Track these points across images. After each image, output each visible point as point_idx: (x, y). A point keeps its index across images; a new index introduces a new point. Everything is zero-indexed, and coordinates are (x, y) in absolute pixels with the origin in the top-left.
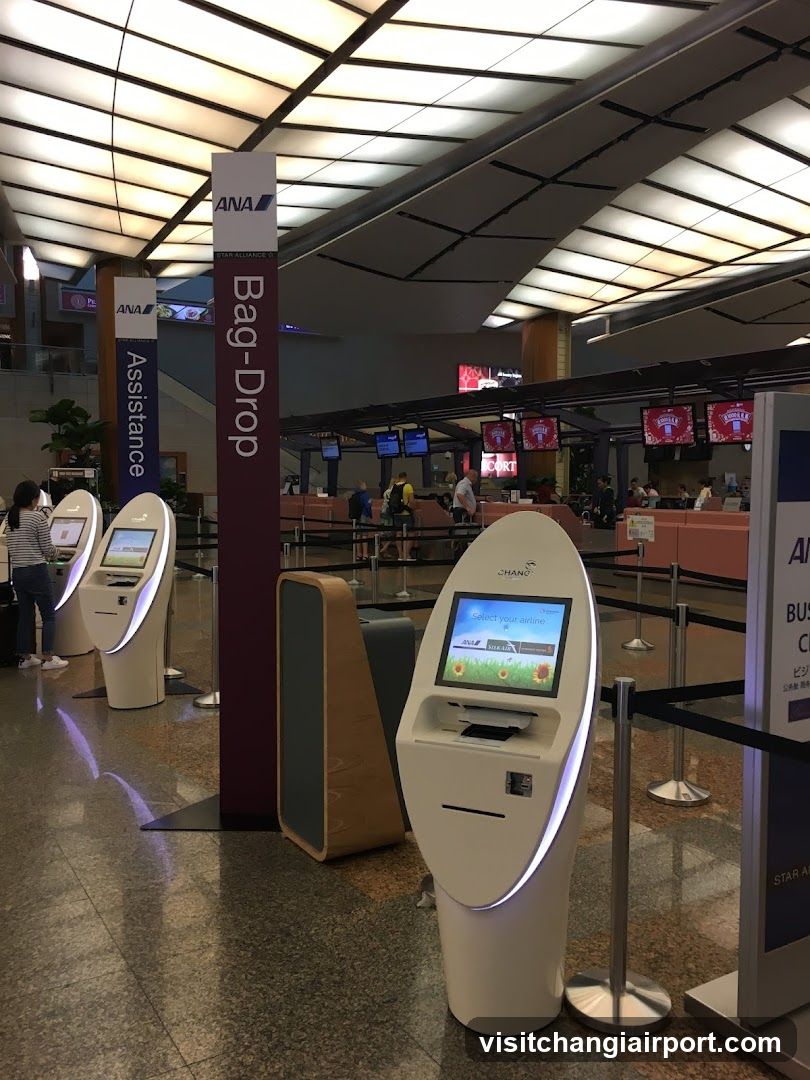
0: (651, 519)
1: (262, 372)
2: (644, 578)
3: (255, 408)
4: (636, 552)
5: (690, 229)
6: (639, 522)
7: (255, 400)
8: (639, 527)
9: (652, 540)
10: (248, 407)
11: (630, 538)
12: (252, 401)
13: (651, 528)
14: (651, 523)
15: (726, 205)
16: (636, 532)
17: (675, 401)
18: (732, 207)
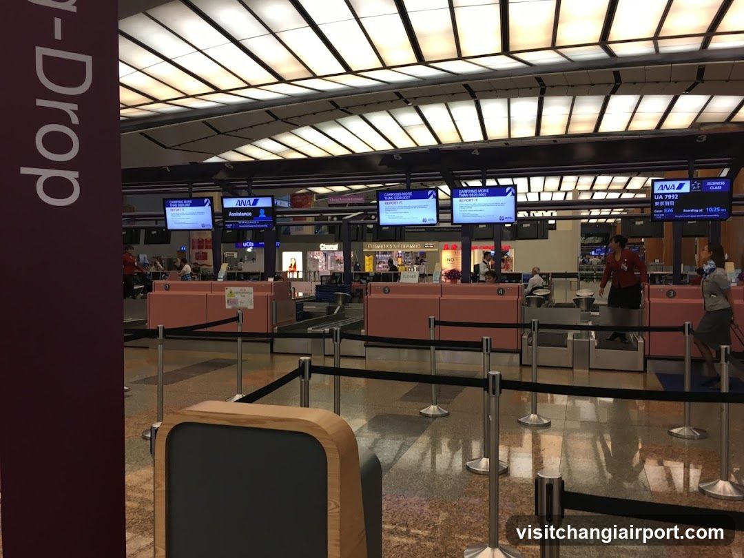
0: (250, 289)
1: (88, 60)
2: (243, 341)
3: (75, 120)
4: (236, 319)
5: (140, 71)
6: (237, 293)
7: (75, 107)
8: (238, 297)
9: (252, 307)
10: (62, 118)
11: (228, 307)
12: (69, 108)
13: (251, 297)
14: (251, 293)
15: (170, 57)
16: (235, 302)
17: (194, 195)
18: (174, 60)
